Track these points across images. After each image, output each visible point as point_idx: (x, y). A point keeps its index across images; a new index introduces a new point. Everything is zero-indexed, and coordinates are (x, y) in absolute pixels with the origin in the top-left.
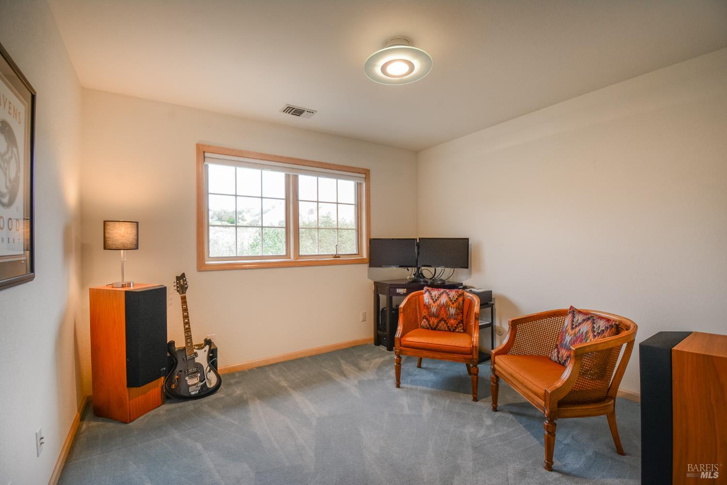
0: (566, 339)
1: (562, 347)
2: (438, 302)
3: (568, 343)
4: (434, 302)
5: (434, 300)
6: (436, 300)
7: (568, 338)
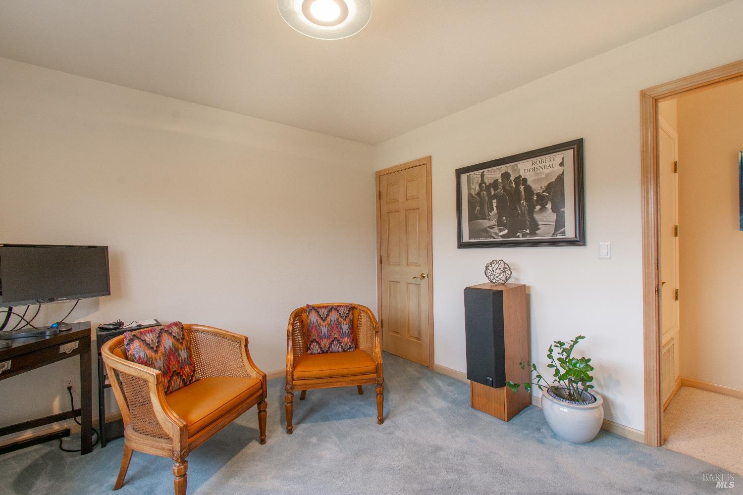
0: (323, 331)
1: (322, 339)
2: (162, 349)
3: (326, 332)
4: (156, 351)
5: (155, 349)
6: (157, 347)
7: (324, 330)
